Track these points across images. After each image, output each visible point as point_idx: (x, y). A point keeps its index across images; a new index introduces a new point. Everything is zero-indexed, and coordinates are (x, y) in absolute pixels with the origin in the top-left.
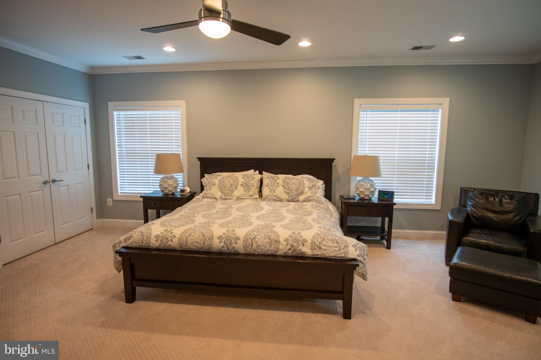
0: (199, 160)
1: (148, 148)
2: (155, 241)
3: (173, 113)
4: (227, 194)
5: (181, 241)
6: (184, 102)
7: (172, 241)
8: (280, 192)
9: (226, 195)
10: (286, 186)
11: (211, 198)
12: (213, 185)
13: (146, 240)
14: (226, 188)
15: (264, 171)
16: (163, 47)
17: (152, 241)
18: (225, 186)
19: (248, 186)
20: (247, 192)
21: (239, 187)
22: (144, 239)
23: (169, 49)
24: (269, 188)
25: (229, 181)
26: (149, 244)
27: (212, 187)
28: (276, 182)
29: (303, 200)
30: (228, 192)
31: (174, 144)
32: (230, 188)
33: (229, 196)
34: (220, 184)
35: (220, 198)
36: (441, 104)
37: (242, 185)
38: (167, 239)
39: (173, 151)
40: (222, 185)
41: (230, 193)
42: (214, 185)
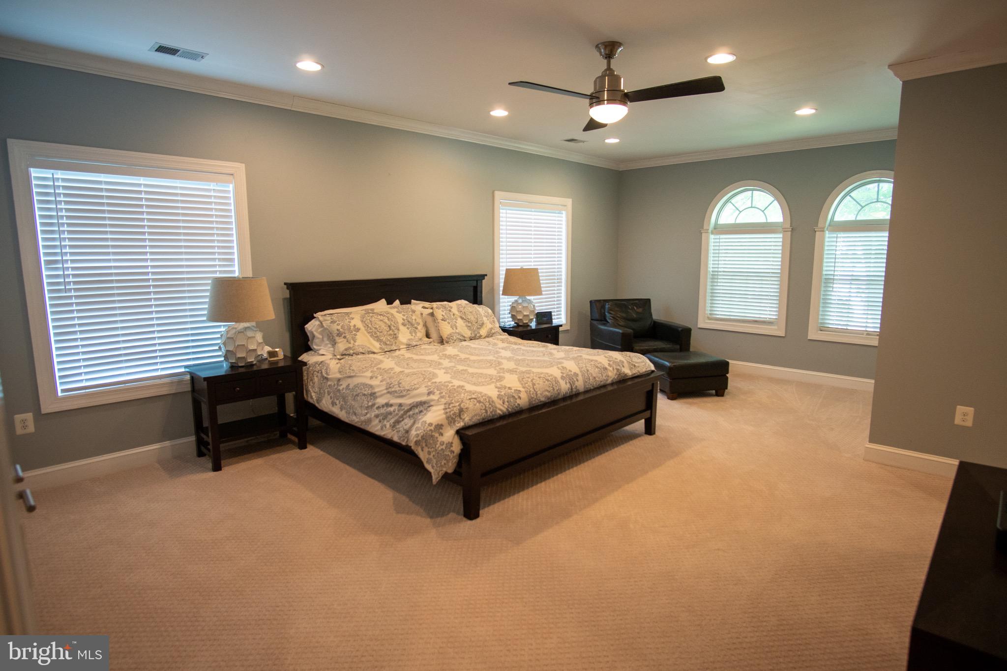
0: (288, 288)
1: (147, 267)
2: (501, 405)
3: (212, 187)
4: (388, 343)
5: (530, 394)
6: (242, 167)
7: (520, 398)
8: (462, 328)
9: (386, 344)
10: (464, 316)
11: (363, 353)
12: (355, 331)
13: (490, 406)
14: (381, 332)
15: (414, 300)
16: (296, 62)
17: (498, 406)
18: (380, 329)
19: (412, 325)
20: (414, 334)
21: (401, 327)
22: (487, 406)
23: (308, 65)
24: (449, 323)
25: (381, 320)
26: (496, 411)
27: (356, 335)
28: (452, 314)
29: (486, 335)
30: (389, 338)
31: (217, 256)
32: (389, 331)
33: (392, 345)
34: (368, 328)
35: (380, 351)
36: (565, 206)
37: (404, 325)
38: (513, 397)
39: (215, 272)
40: (373, 329)
41: (392, 340)
42: (358, 330)
